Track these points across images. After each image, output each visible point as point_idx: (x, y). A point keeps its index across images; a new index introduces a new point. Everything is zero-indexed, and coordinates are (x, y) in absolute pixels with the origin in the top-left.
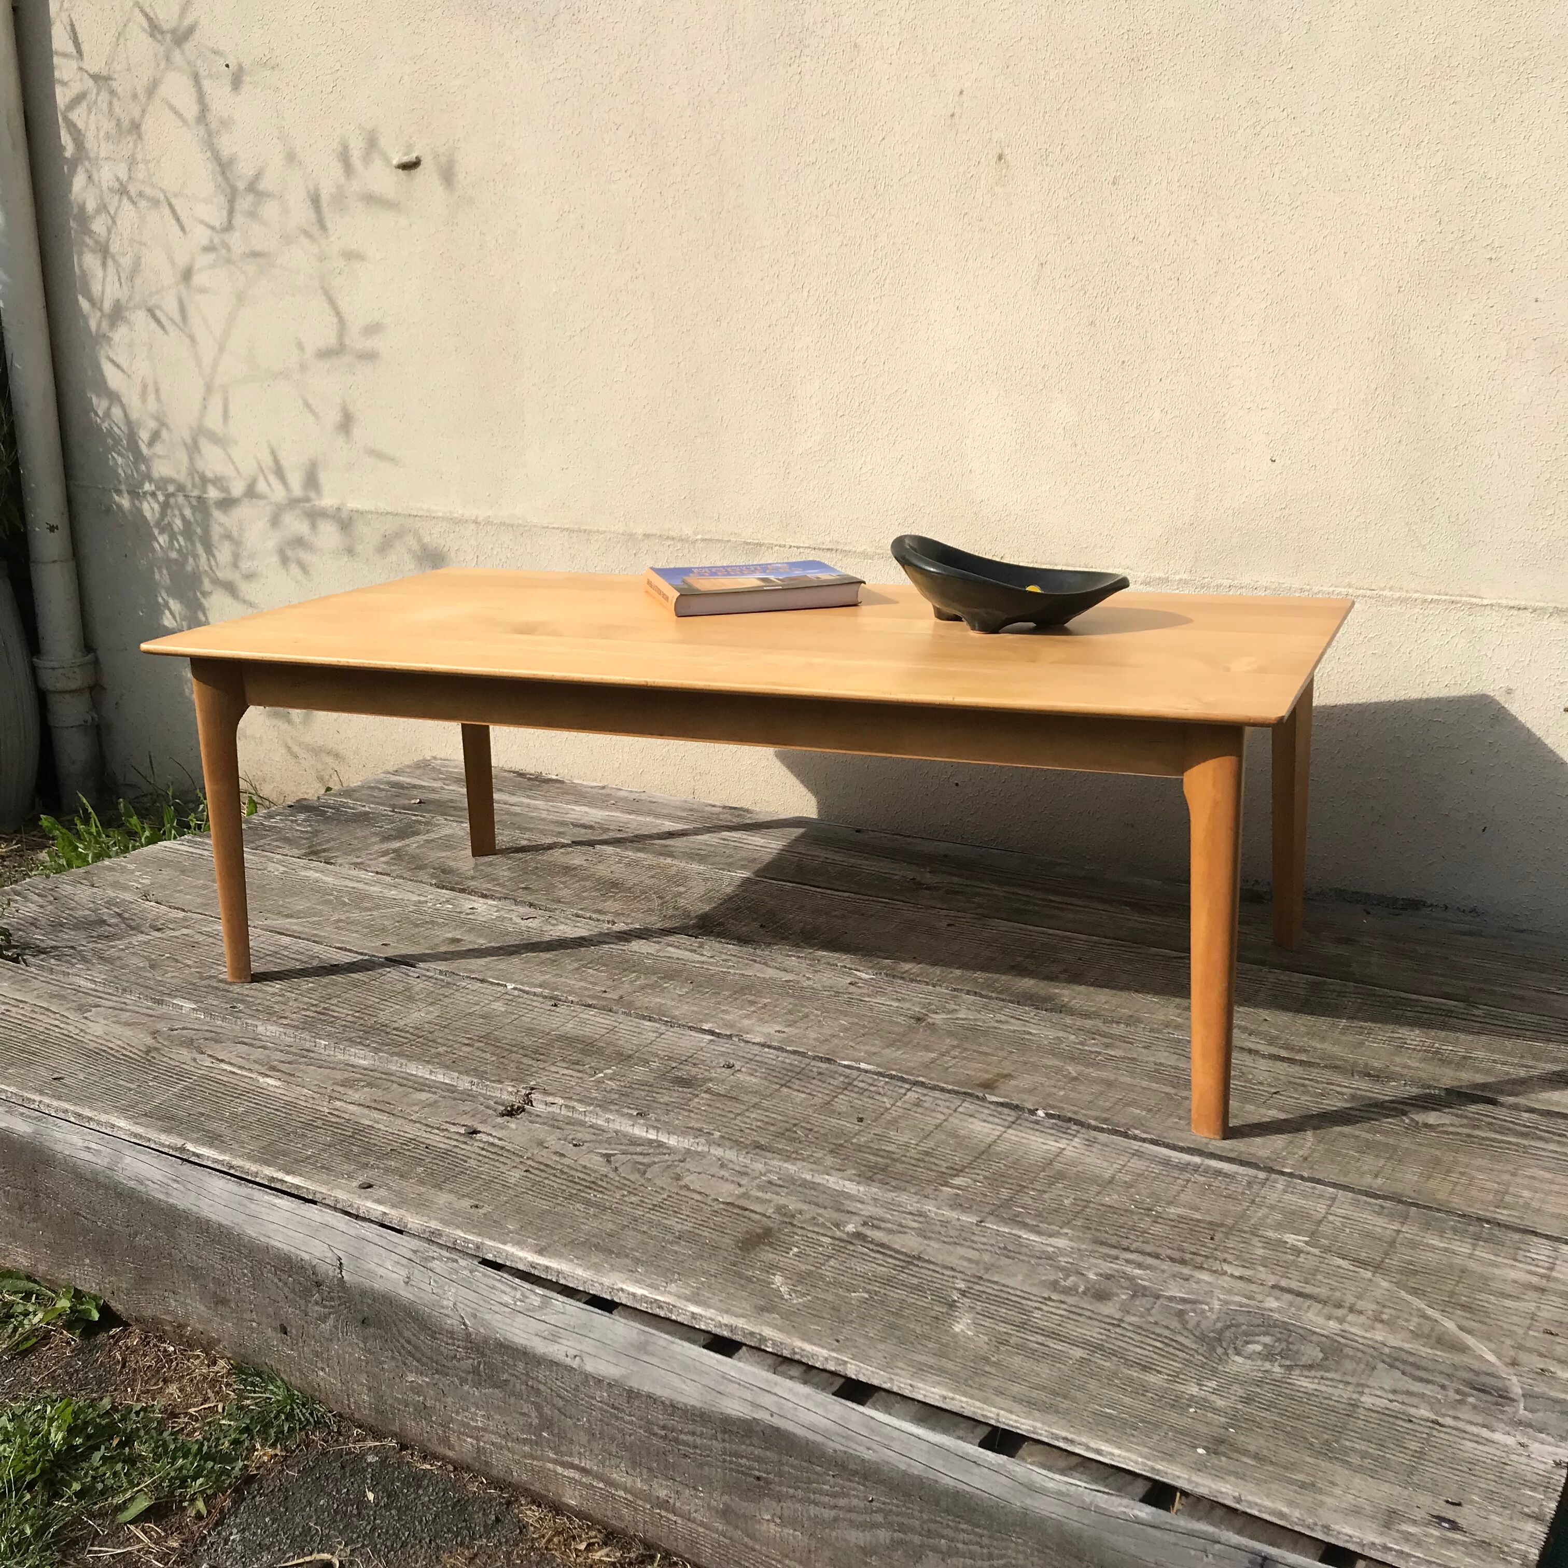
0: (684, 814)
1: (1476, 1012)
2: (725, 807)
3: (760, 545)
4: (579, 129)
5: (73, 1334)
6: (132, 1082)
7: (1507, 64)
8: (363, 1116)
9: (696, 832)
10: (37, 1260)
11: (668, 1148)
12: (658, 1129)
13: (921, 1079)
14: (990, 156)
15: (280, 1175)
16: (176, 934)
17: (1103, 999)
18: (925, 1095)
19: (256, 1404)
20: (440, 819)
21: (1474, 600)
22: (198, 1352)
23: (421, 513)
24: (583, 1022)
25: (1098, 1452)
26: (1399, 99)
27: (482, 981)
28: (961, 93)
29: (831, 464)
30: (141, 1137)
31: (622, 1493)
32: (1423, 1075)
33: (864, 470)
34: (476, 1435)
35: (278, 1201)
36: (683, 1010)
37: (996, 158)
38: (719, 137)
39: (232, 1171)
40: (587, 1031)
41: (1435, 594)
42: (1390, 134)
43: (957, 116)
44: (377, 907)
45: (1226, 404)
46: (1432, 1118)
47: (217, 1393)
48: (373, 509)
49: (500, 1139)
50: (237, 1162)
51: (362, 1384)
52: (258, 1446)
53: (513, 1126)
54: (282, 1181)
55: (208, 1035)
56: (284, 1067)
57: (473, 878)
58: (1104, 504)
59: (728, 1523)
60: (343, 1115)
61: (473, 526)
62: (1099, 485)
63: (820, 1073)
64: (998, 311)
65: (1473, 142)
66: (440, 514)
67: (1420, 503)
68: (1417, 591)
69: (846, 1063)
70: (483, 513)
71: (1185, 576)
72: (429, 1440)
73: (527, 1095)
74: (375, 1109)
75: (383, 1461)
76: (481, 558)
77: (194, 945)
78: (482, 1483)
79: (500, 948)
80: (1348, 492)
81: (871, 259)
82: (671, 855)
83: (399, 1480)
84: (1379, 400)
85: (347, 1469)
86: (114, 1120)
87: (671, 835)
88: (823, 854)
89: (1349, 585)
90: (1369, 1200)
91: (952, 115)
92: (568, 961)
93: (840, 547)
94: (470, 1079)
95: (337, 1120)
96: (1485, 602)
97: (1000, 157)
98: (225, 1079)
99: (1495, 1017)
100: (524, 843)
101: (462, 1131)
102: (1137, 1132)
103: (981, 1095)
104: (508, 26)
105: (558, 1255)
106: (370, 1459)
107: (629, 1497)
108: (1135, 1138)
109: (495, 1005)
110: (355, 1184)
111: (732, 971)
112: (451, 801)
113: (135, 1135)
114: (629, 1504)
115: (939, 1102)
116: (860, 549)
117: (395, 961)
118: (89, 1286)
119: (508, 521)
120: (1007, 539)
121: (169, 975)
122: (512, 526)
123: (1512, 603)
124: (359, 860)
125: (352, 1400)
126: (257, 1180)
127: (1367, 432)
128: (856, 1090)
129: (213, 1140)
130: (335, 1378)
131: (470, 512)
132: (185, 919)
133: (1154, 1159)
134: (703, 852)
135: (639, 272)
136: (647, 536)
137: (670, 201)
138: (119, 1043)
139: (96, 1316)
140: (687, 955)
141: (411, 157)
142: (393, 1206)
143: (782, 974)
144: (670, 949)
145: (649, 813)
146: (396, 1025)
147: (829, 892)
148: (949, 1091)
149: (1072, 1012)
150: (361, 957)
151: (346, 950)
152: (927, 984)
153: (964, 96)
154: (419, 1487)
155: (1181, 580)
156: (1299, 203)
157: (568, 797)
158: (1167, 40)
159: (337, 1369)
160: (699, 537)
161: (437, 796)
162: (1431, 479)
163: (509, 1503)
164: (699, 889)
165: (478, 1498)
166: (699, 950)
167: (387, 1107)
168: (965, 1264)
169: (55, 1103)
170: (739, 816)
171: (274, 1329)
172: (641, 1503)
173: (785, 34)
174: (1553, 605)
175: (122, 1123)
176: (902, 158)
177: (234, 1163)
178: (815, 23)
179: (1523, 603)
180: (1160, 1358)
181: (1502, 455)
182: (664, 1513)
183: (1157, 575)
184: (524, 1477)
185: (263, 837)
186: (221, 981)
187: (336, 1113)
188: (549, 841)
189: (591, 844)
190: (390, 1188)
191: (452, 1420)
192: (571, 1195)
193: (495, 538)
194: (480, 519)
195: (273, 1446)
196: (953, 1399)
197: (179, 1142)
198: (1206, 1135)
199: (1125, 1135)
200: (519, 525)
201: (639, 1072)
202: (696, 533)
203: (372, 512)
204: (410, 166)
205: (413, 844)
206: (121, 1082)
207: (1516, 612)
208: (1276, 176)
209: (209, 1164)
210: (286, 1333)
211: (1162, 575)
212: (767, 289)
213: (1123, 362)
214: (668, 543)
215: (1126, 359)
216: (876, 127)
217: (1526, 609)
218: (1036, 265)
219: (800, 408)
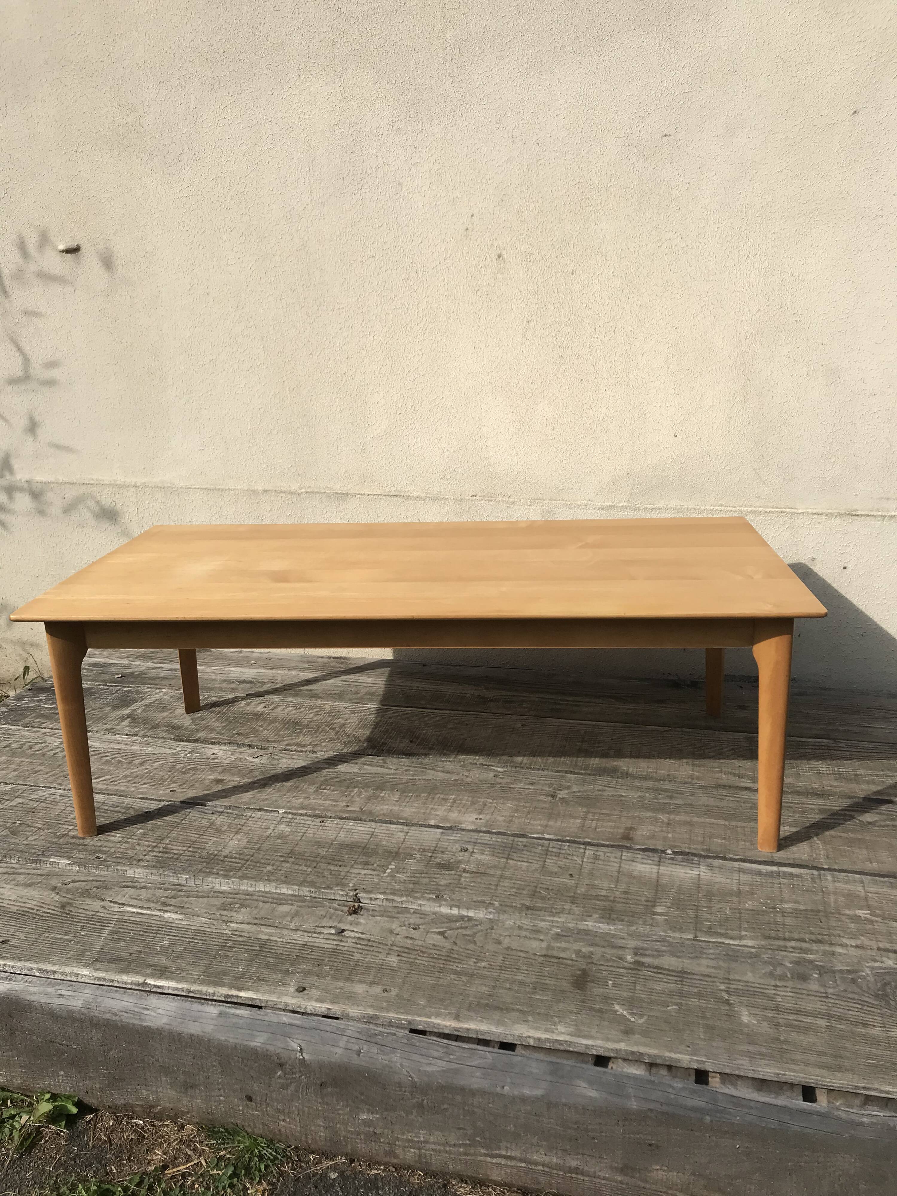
0: (306, 665)
1: (840, 745)
2: (330, 658)
3: (348, 494)
4: (203, 230)
5: (60, 1126)
6: (66, 934)
7: (803, 213)
8: (258, 932)
9: (324, 678)
10: (12, 1077)
11: (476, 920)
12: (459, 907)
13: (586, 840)
14: (493, 255)
15: (234, 992)
16: (13, 803)
17: (643, 766)
18: (597, 851)
19: (230, 1153)
20: (143, 688)
21: (793, 510)
22: (167, 1123)
23: (92, 482)
24: (349, 831)
25: (887, 1092)
26: (742, 229)
27: (260, 810)
28: (472, 216)
29: (394, 443)
30: (104, 979)
31: (541, 1168)
32: (846, 790)
33: (416, 447)
34: (419, 1146)
35: (238, 1012)
36: (408, 811)
37: (496, 257)
38: (306, 238)
39: (191, 995)
40: (356, 838)
41: (771, 508)
42: (738, 250)
43: (470, 230)
44: (145, 763)
45: (646, 404)
46: (868, 817)
47: (194, 1150)
48: (53, 480)
49: (362, 933)
50: (194, 987)
51: (319, 1126)
52: (248, 1185)
53: (362, 921)
54: (237, 997)
55: (98, 884)
56: (173, 901)
57: (197, 731)
58: (573, 463)
59: (626, 1175)
60: (243, 934)
61: (133, 489)
62: (569, 452)
63: (525, 846)
64: (501, 350)
65: (785, 255)
66: (107, 482)
67: (761, 457)
68: (760, 507)
69: (535, 836)
70: (140, 480)
71: (625, 504)
72: (378, 1155)
73: (356, 895)
74: (262, 925)
75: (342, 1173)
76: (140, 510)
77: (33, 810)
78: (420, 1175)
79: (253, 783)
80: (720, 453)
81: (416, 317)
82: (317, 696)
83: (361, 1187)
84: (737, 400)
85: (320, 1187)
86: (76, 970)
87: (308, 682)
88: (416, 685)
89: (721, 505)
90: (882, 879)
91: (467, 229)
92: (307, 786)
93: (402, 494)
94: (308, 889)
95: (240, 939)
96: (800, 511)
97: (499, 256)
98: (138, 919)
99: (851, 747)
100: (215, 699)
101: (333, 931)
102: (731, 856)
103: (629, 845)
104: (145, 159)
105: (468, 1019)
106: (333, 1175)
107: (546, 1169)
108: (731, 859)
109: (282, 827)
110: (292, 989)
111: (417, 778)
112: (142, 673)
113: (99, 979)
114: (545, 1173)
115: (609, 855)
116: (417, 495)
117: (188, 803)
118: (67, 1089)
119: (160, 485)
120: (512, 486)
121: (31, 838)
122: (164, 488)
123: (815, 511)
124: (109, 727)
125: (309, 1137)
126: (215, 998)
127: (730, 418)
128: (553, 854)
129: (163, 972)
130: (296, 1125)
131: (131, 480)
132: (13, 791)
133: (750, 872)
134: (337, 692)
135: (252, 323)
136: (265, 491)
137: (273, 279)
138: (35, 903)
139: (74, 1110)
140: (379, 770)
141: (74, 245)
142: (333, 1002)
143: (449, 775)
144: (366, 767)
145: (283, 667)
146: (224, 854)
147: (436, 711)
148: (607, 846)
149: (634, 777)
150: (163, 803)
151: (147, 799)
152: (538, 769)
153: (474, 219)
154: (377, 1189)
155: (622, 506)
156: (686, 287)
157: (221, 662)
158: (604, 189)
159: (297, 1119)
160: (303, 490)
161: (130, 671)
162: (767, 444)
163: (445, 1186)
164: (353, 720)
165: (422, 1188)
166: (385, 765)
167: (267, 922)
168: (713, 970)
169: (19, 964)
170: (342, 663)
171: (241, 1099)
172: (555, 1172)
173: (351, 174)
174: (837, 511)
175: (85, 972)
176: (434, 255)
177: (192, 989)
178: (371, 168)
179: (821, 511)
180: (866, 1015)
181: (806, 430)
182: (573, 1175)
183: (608, 504)
184: (458, 1167)
185: (26, 716)
186: (73, 837)
187: (237, 933)
188: (230, 696)
189: (261, 694)
190: (317, 988)
191: (398, 1139)
192: (441, 969)
193: (151, 496)
194: (139, 484)
195: (260, 1182)
196: (784, 1075)
197: (141, 980)
198: (767, 850)
199: (725, 859)
200: (168, 487)
201: (412, 865)
202: (300, 488)
203: (53, 483)
204: (74, 250)
205: (138, 708)
206: (57, 936)
207: (816, 516)
208: (672, 271)
209: (170, 991)
210: (251, 1101)
211: (610, 503)
212: (344, 335)
213: (582, 380)
214: (281, 495)
215: (583, 378)
216: (416, 235)
217: (822, 514)
218: (525, 322)
219: (371, 409)
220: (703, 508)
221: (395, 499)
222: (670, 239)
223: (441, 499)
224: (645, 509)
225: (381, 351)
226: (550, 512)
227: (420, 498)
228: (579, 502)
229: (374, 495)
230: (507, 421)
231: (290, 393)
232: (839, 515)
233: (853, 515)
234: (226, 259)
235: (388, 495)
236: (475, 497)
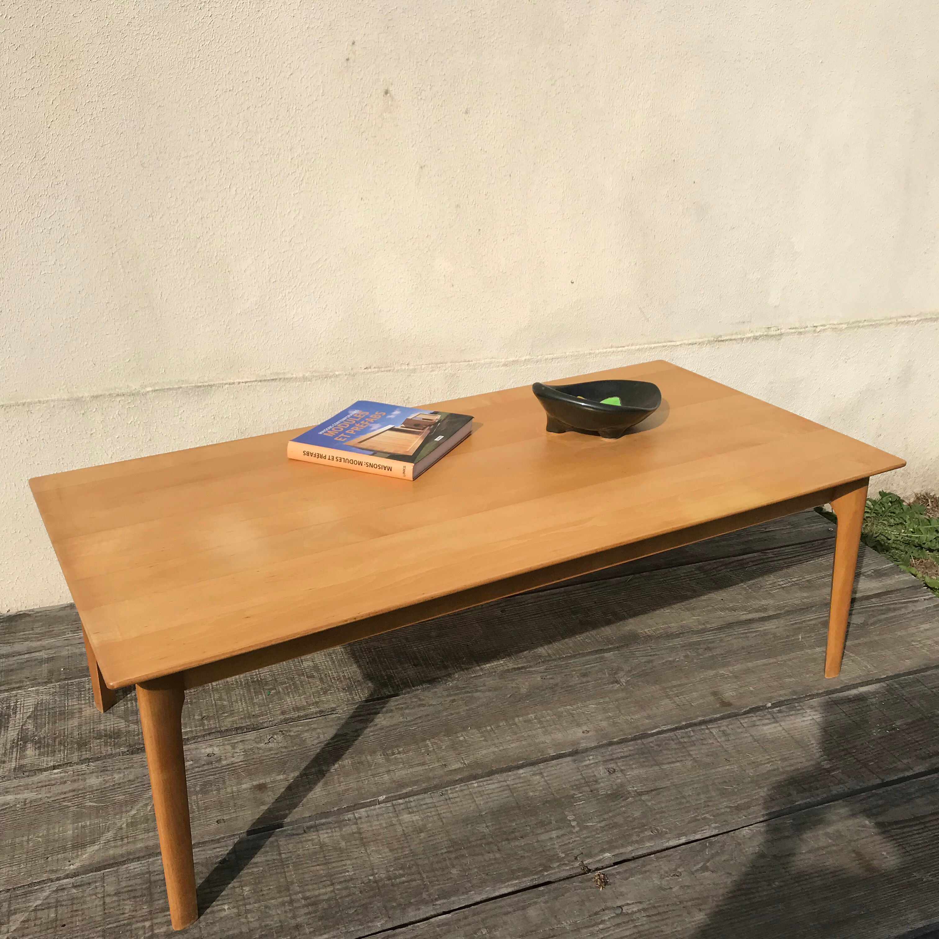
3: (211, 386)
14: (379, 91)
28: (353, 43)
37: (383, 93)
43: (351, 60)
67: (646, 296)
71: (527, 357)
80: (612, 296)
89: (612, 347)
91: (348, 60)
93: (281, 376)
96: (678, 343)
97: (386, 92)
116: (301, 375)
136: (95, 397)
153: (356, 46)
160: (149, 389)
183: (512, 359)
202: (145, 387)
208: (565, 111)
211: (514, 359)
212: (195, 189)
213: (480, 230)
214: (119, 399)
215: (481, 228)
216: (285, 65)
217: (696, 343)
218: (418, 168)
219: (236, 279)
220: (597, 351)
221: (274, 383)
222: (562, 77)
223: (331, 377)
224: (546, 359)
225: (246, 208)
226: (453, 376)
227: (305, 379)
228: (482, 361)
229: (246, 382)
230: (403, 280)
231: (123, 267)
232: (709, 342)
233: (719, 340)
234: (12, 89)
235: (265, 380)
236: (370, 370)
